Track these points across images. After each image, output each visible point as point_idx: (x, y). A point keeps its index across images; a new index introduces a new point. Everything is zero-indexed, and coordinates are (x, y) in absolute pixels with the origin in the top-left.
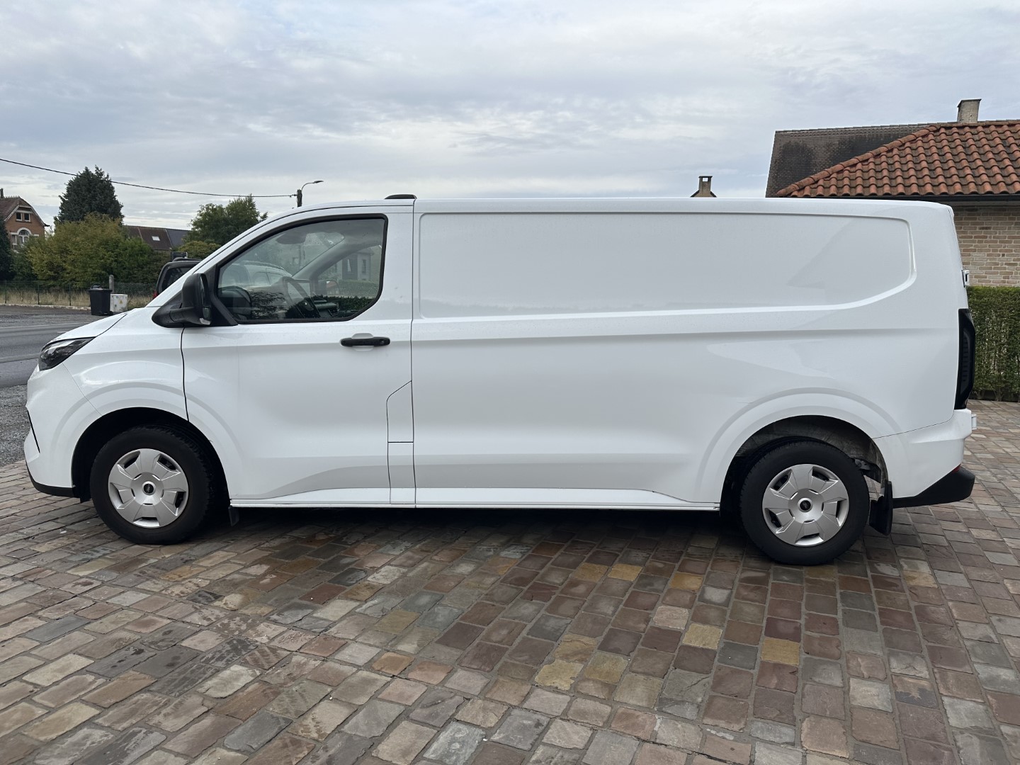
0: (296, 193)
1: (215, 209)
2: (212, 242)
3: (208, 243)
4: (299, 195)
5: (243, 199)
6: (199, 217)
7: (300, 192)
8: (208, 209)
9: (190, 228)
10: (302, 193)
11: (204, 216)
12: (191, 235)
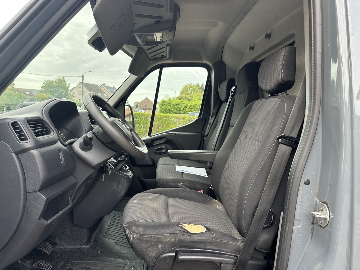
0: (82, 76)
1: (50, 82)
2: (48, 94)
3: (47, 94)
4: (83, 77)
5: (61, 78)
6: (44, 85)
7: (83, 75)
8: (47, 82)
9: (40, 89)
10: (84, 75)
11: (46, 84)
12: (41, 91)
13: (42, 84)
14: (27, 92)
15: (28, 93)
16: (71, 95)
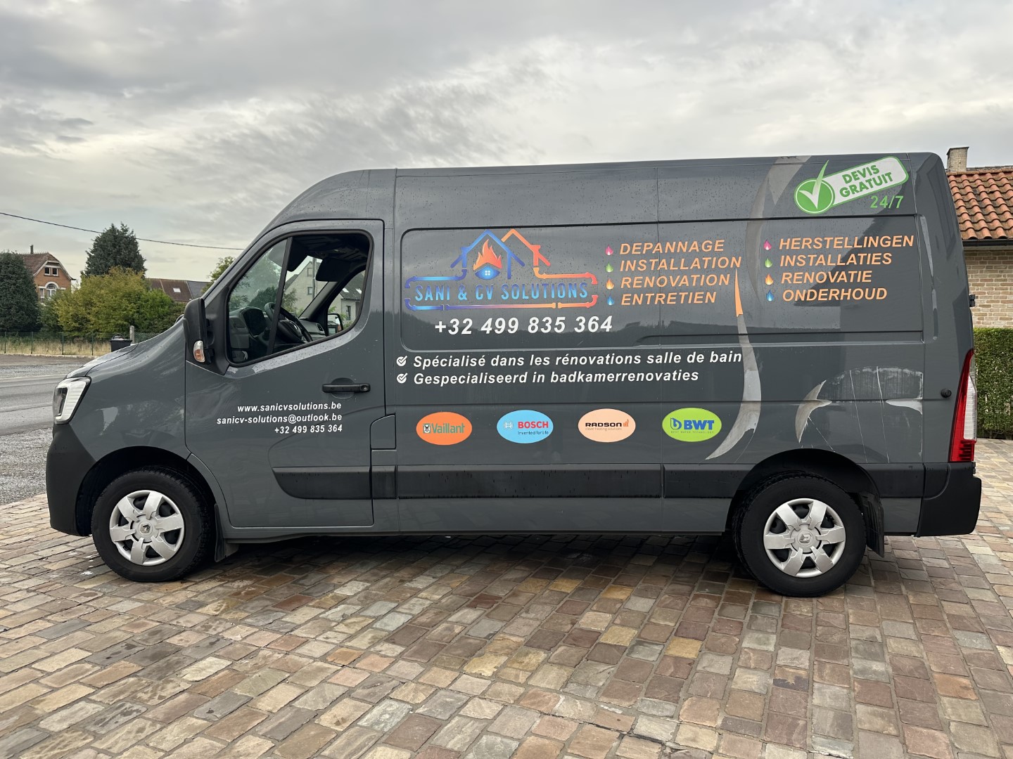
6: (218, 269)
8: (226, 261)
9: (208, 280)
11: (222, 268)
12: (209, 286)
13: (215, 268)
14: (177, 287)
15: (177, 290)
16: (287, 296)
